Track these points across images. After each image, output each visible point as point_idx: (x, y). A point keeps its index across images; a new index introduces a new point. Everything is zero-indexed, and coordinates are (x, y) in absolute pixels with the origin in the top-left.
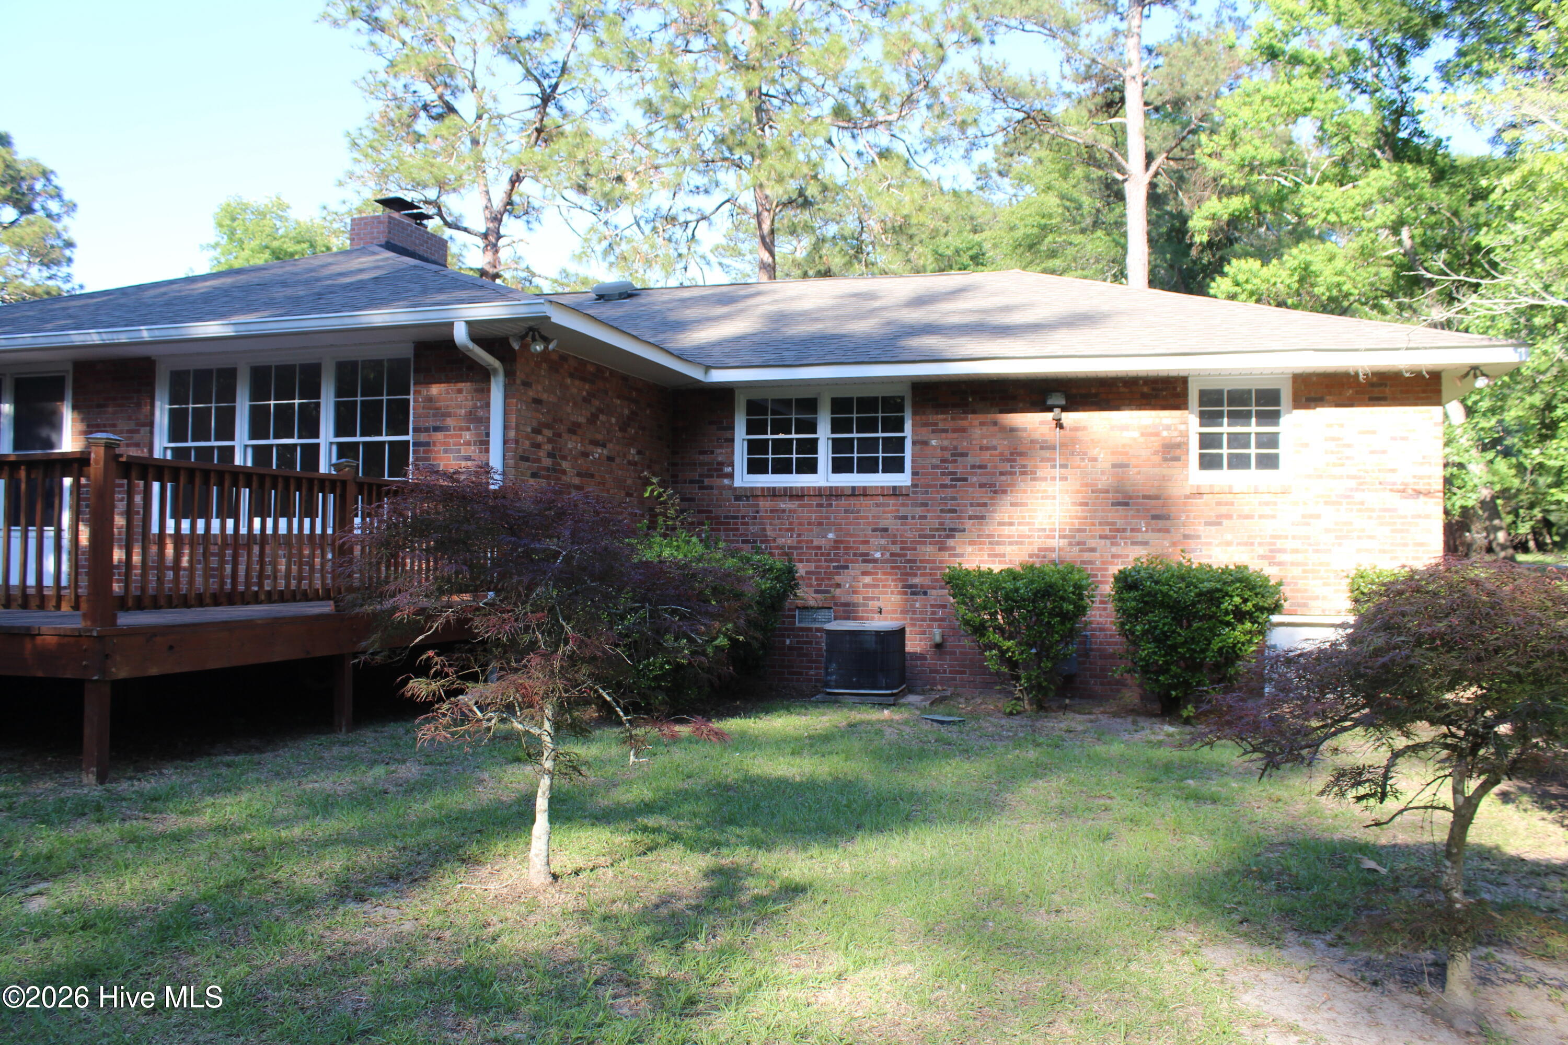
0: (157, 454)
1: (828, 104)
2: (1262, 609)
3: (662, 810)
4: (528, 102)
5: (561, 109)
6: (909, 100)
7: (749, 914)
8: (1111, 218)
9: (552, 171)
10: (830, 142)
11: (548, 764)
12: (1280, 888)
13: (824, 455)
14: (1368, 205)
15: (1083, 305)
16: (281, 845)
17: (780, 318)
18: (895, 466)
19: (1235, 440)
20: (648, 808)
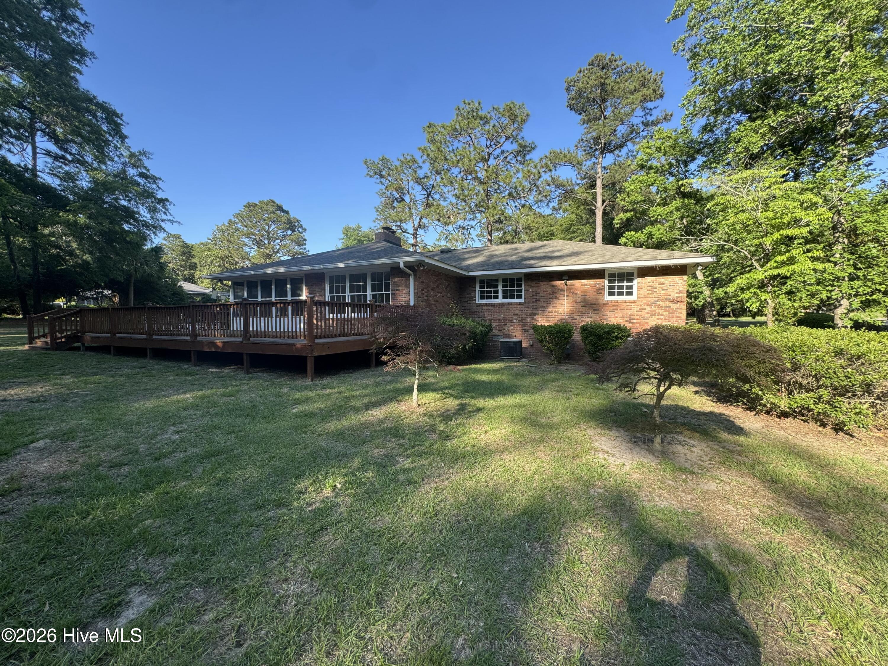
0: (327, 300)
1: (507, 192)
2: (624, 336)
3: (450, 389)
4: (423, 197)
5: (432, 198)
6: (530, 190)
7: (467, 416)
8: (591, 220)
9: (430, 216)
10: (507, 203)
11: (417, 377)
12: (615, 415)
13: (500, 294)
14: (671, 212)
15: (576, 249)
16: (353, 396)
17: (491, 256)
18: (520, 297)
19: (619, 287)
20: (447, 388)
